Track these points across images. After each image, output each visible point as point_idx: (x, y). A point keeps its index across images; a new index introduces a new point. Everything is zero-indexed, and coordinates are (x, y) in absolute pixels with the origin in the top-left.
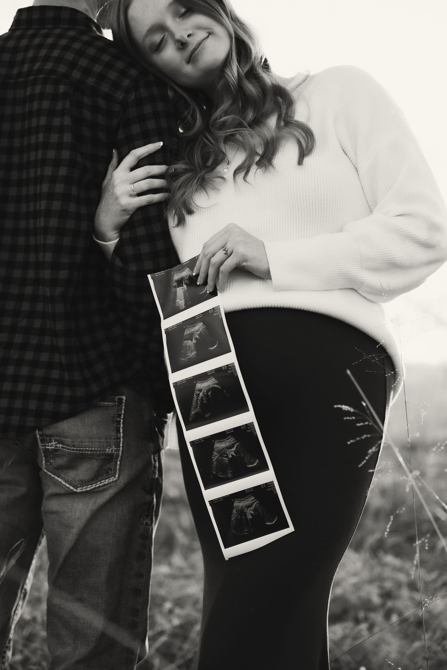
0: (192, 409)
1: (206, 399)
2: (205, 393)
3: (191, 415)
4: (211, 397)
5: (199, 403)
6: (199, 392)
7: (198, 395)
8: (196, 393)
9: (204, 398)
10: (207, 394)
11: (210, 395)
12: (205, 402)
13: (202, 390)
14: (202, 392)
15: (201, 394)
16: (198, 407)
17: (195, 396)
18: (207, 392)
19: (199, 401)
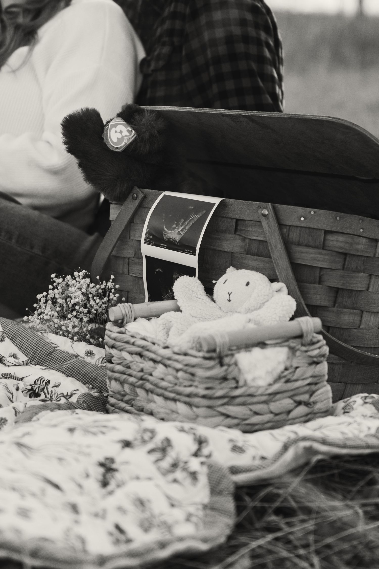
0: (195, 220)
1: (180, 222)
2: (177, 228)
3: (201, 215)
4: (176, 222)
5: (187, 222)
6: (181, 233)
7: (183, 230)
8: (183, 233)
9: (181, 224)
10: (176, 226)
11: (175, 224)
12: (183, 220)
13: (177, 233)
14: (178, 231)
15: (181, 229)
16: (191, 218)
17: (185, 230)
18: (175, 228)
19: (185, 224)
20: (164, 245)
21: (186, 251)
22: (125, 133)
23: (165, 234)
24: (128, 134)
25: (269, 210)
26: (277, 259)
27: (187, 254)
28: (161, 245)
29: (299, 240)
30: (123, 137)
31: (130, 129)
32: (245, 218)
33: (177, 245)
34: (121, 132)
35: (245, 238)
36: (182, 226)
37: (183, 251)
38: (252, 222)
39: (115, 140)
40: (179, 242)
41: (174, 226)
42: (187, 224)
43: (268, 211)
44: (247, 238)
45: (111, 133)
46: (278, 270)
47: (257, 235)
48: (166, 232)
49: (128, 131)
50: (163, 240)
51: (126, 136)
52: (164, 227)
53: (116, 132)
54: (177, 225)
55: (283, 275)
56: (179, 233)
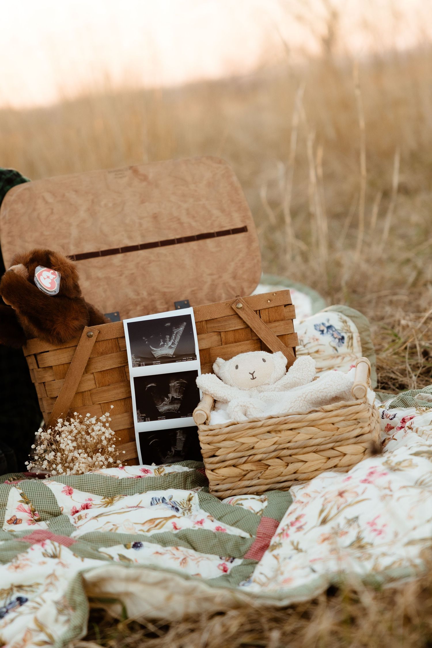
20: (157, 362)
21: (185, 359)
22: (52, 277)
23: (155, 352)
24: (54, 276)
25: (242, 302)
26: (265, 336)
27: (187, 361)
28: (154, 363)
29: (269, 319)
30: (52, 280)
31: (52, 271)
32: (216, 317)
33: (173, 358)
34: (48, 277)
35: (220, 332)
36: (170, 341)
37: (182, 360)
38: (226, 317)
39: (49, 286)
40: (173, 355)
41: (162, 343)
42: (175, 338)
43: (242, 304)
44: (222, 332)
45: (41, 280)
46: (269, 345)
47: (234, 326)
48: (155, 351)
49: (52, 273)
50: (155, 358)
51: (54, 278)
52: (151, 347)
53: (45, 279)
54: (165, 341)
55: (276, 347)
56: (170, 347)
